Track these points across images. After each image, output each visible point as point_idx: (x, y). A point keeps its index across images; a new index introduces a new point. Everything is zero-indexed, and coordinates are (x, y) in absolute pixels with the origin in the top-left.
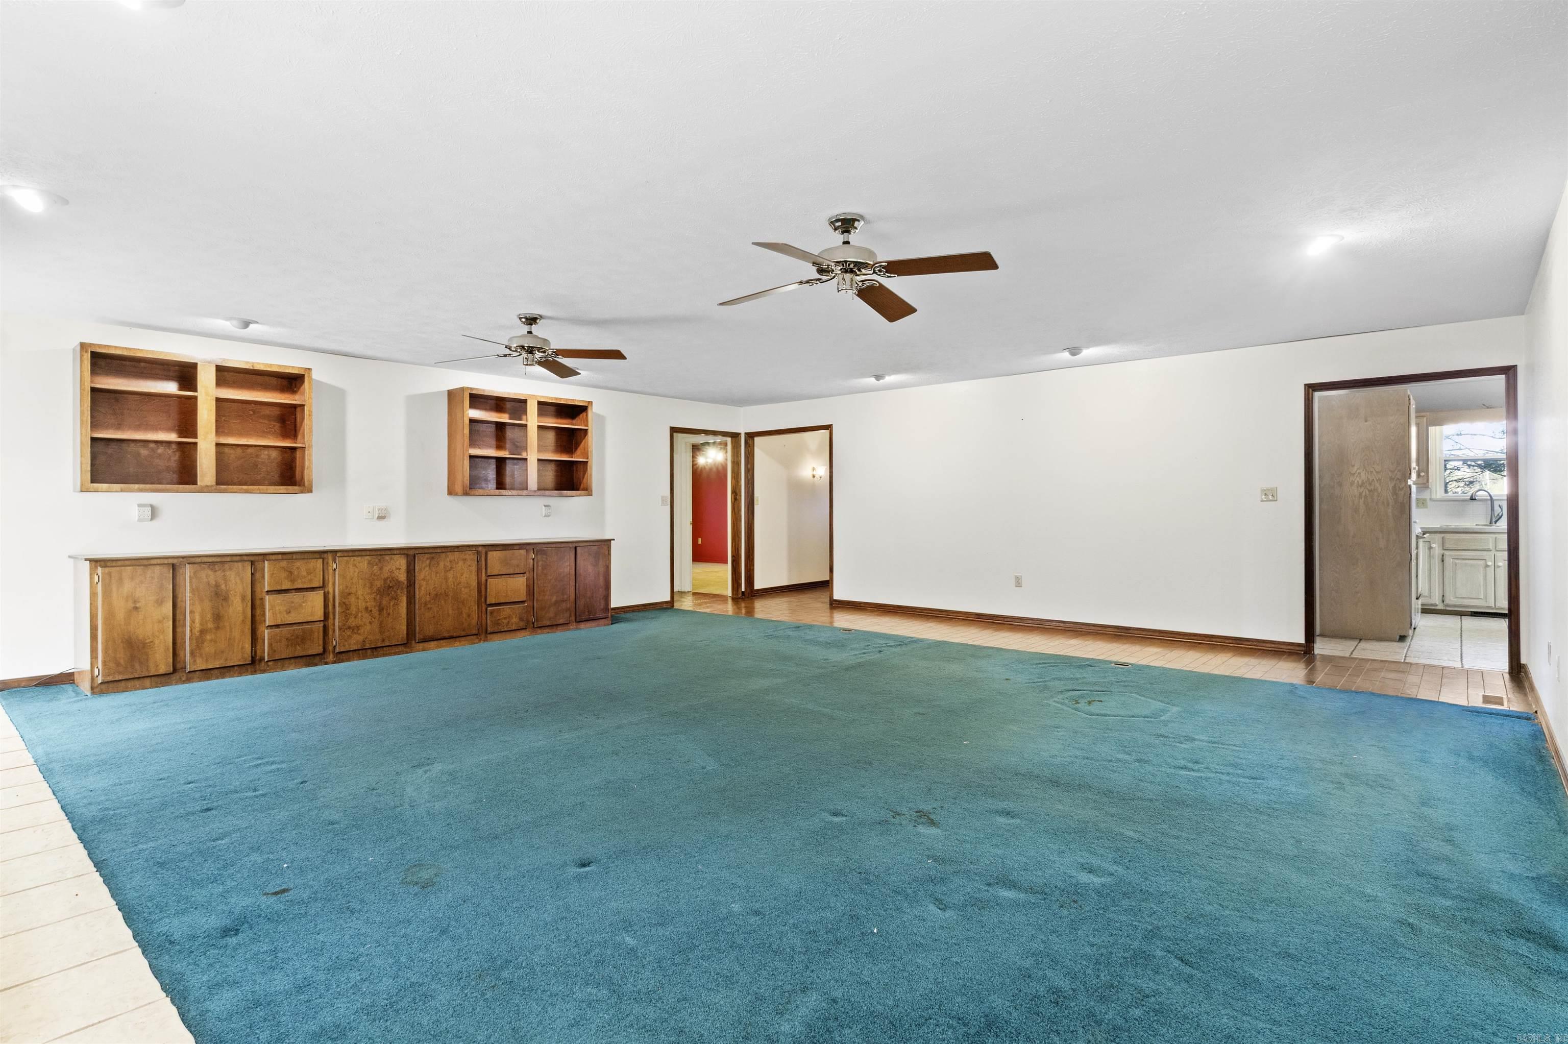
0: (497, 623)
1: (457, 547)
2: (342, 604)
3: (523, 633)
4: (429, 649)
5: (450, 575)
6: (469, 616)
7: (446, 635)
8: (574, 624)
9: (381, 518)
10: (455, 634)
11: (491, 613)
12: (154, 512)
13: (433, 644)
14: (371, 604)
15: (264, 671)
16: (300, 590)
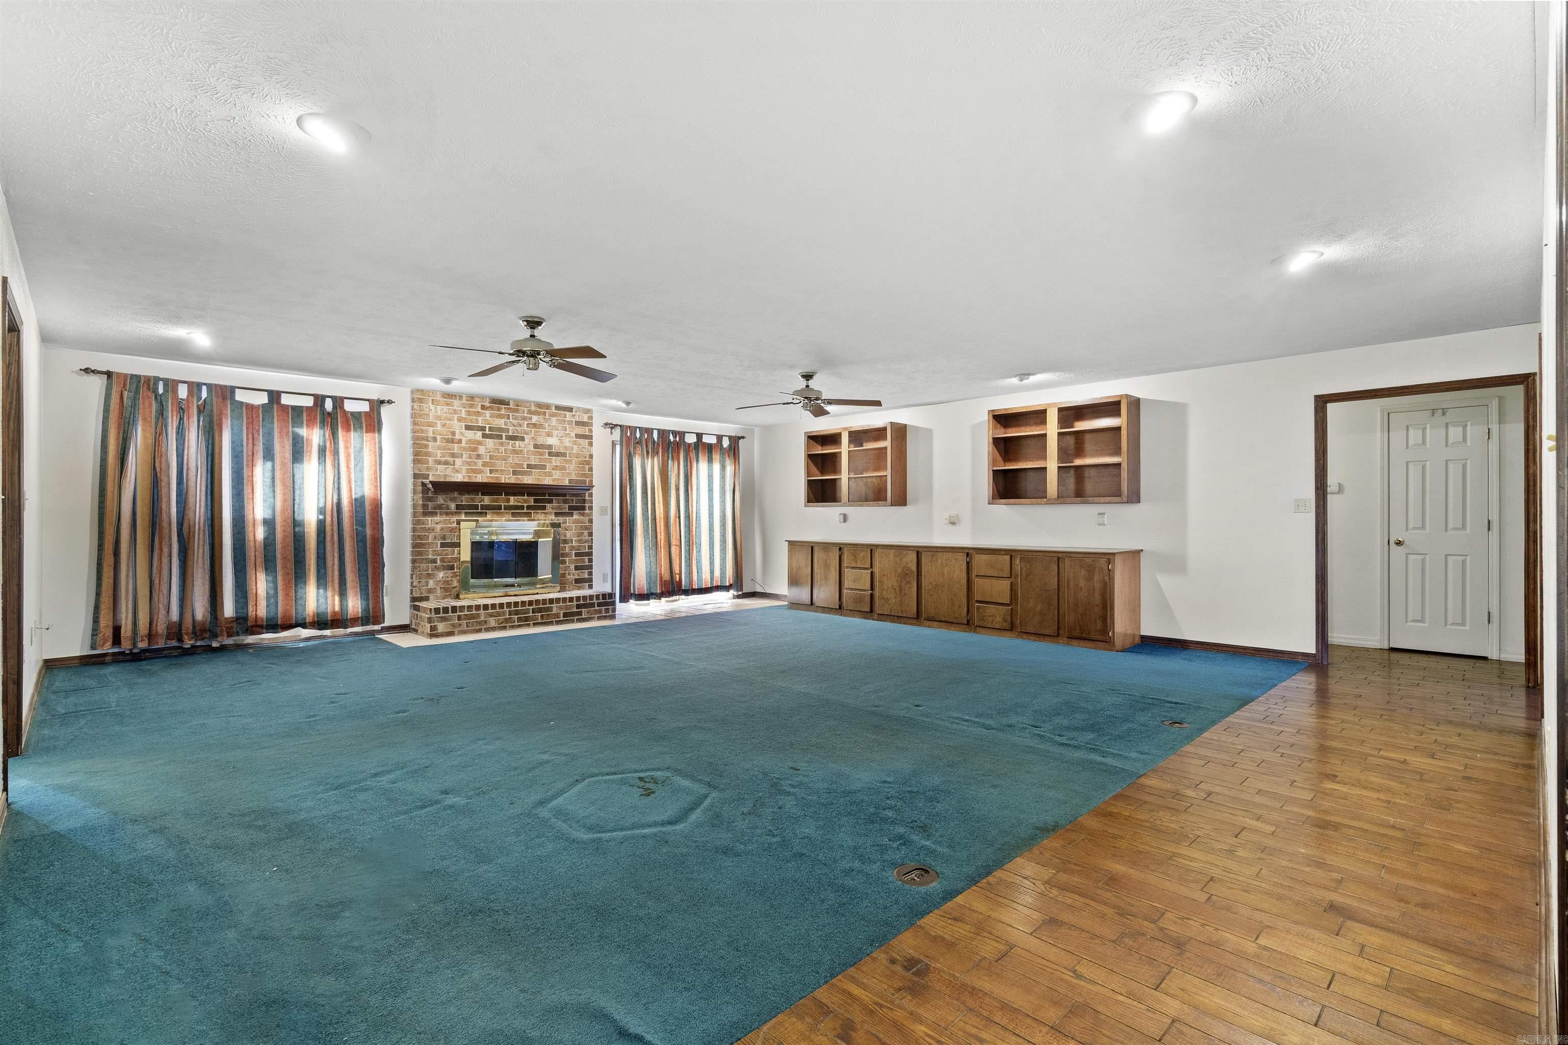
0: (982, 619)
1: (953, 548)
2: (880, 581)
3: (1009, 633)
4: (932, 627)
5: (946, 571)
6: (960, 607)
7: (943, 619)
8: (1065, 639)
9: (953, 523)
10: (949, 620)
11: (978, 608)
12: (845, 518)
13: (936, 624)
14: (895, 584)
15: (845, 616)
16: (860, 568)
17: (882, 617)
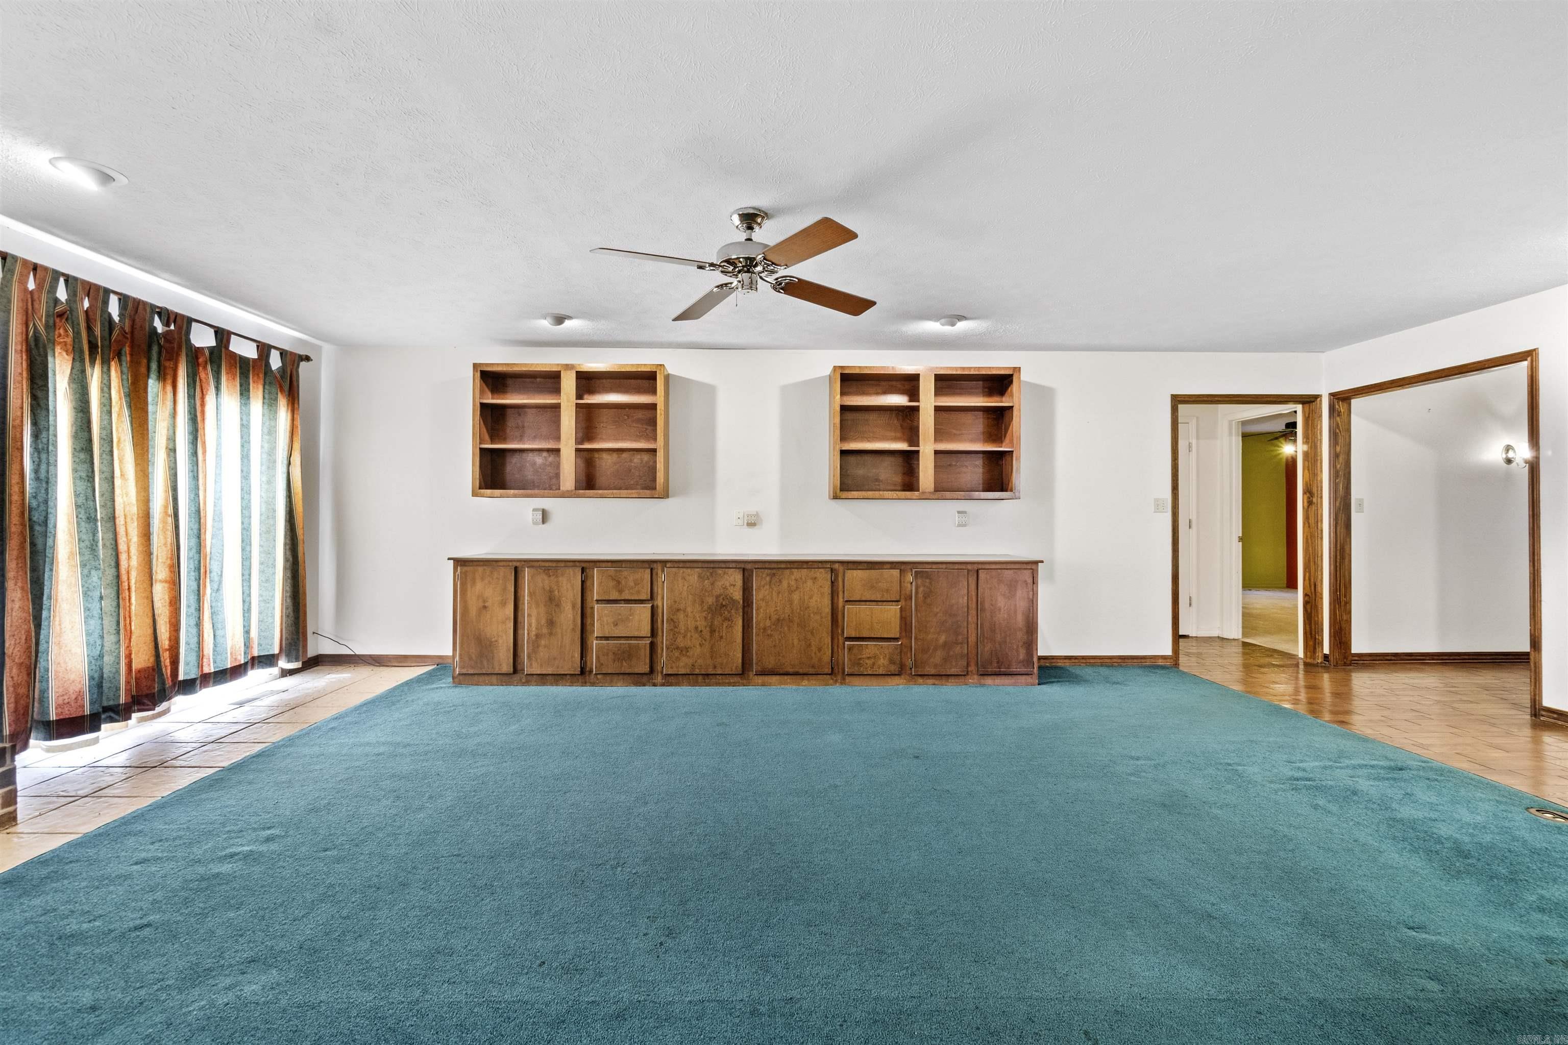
0: (857, 663)
1: (807, 562)
2: (670, 620)
3: (896, 680)
4: (770, 685)
5: (796, 597)
6: (820, 650)
7: (791, 670)
8: (976, 677)
9: (751, 525)
10: (801, 671)
11: (850, 648)
12: (545, 516)
13: (775, 679)
14: (701, 624)
15: (593, 684)
16: (627, 601)
17: (672, 679)
